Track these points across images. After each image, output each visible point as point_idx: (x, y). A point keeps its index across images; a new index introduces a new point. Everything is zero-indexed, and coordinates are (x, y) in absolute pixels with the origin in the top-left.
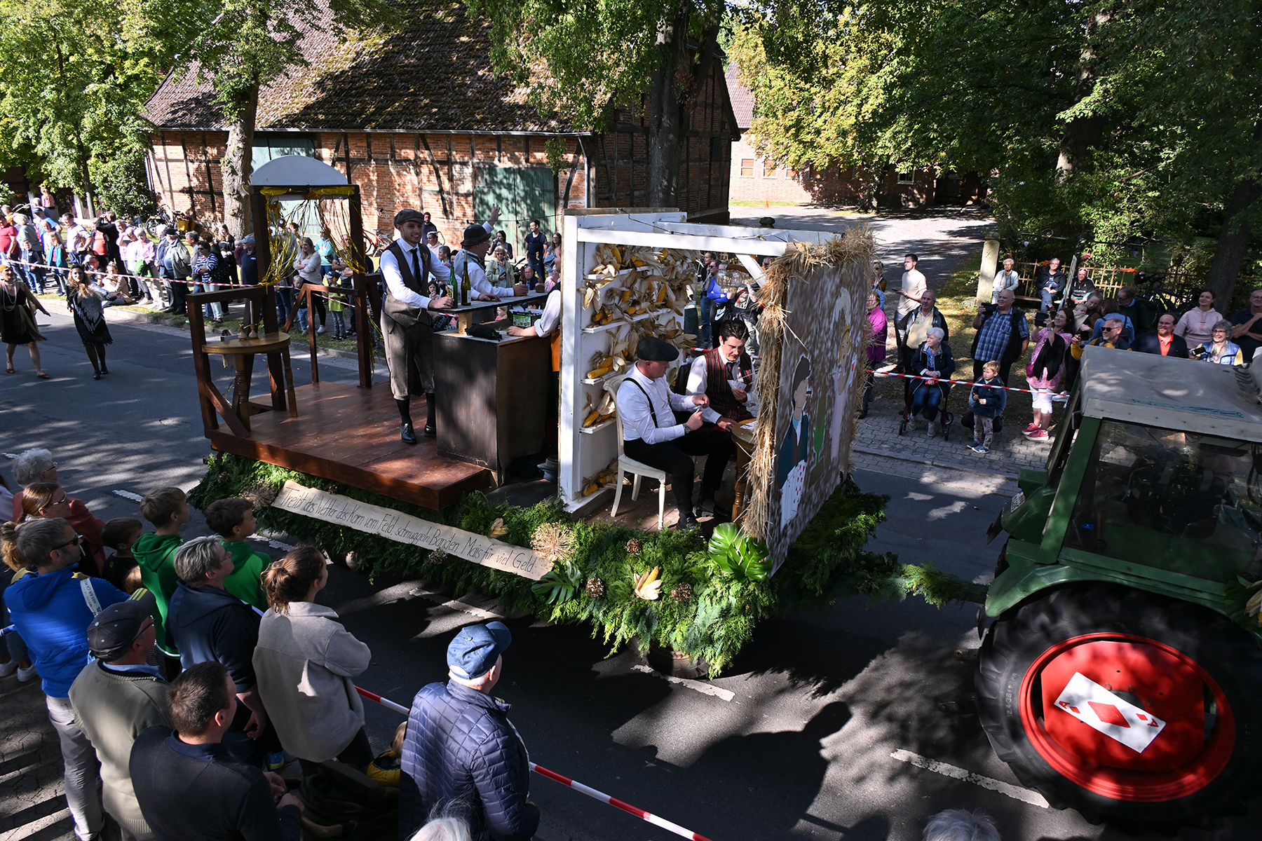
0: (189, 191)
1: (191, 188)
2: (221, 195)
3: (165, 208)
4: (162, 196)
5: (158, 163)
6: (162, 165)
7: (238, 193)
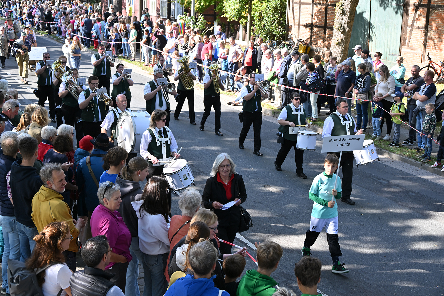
0: (311, 26)
1: (312, 24)
2: (332, 29)
3: (293, 36)
4: (293, 28)
5: (295, 5)
6: (296, 7)
7: (344, 28)
